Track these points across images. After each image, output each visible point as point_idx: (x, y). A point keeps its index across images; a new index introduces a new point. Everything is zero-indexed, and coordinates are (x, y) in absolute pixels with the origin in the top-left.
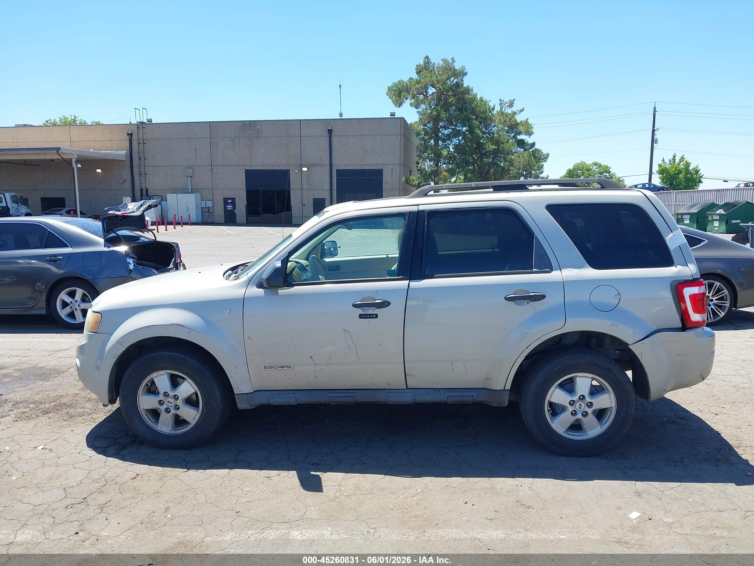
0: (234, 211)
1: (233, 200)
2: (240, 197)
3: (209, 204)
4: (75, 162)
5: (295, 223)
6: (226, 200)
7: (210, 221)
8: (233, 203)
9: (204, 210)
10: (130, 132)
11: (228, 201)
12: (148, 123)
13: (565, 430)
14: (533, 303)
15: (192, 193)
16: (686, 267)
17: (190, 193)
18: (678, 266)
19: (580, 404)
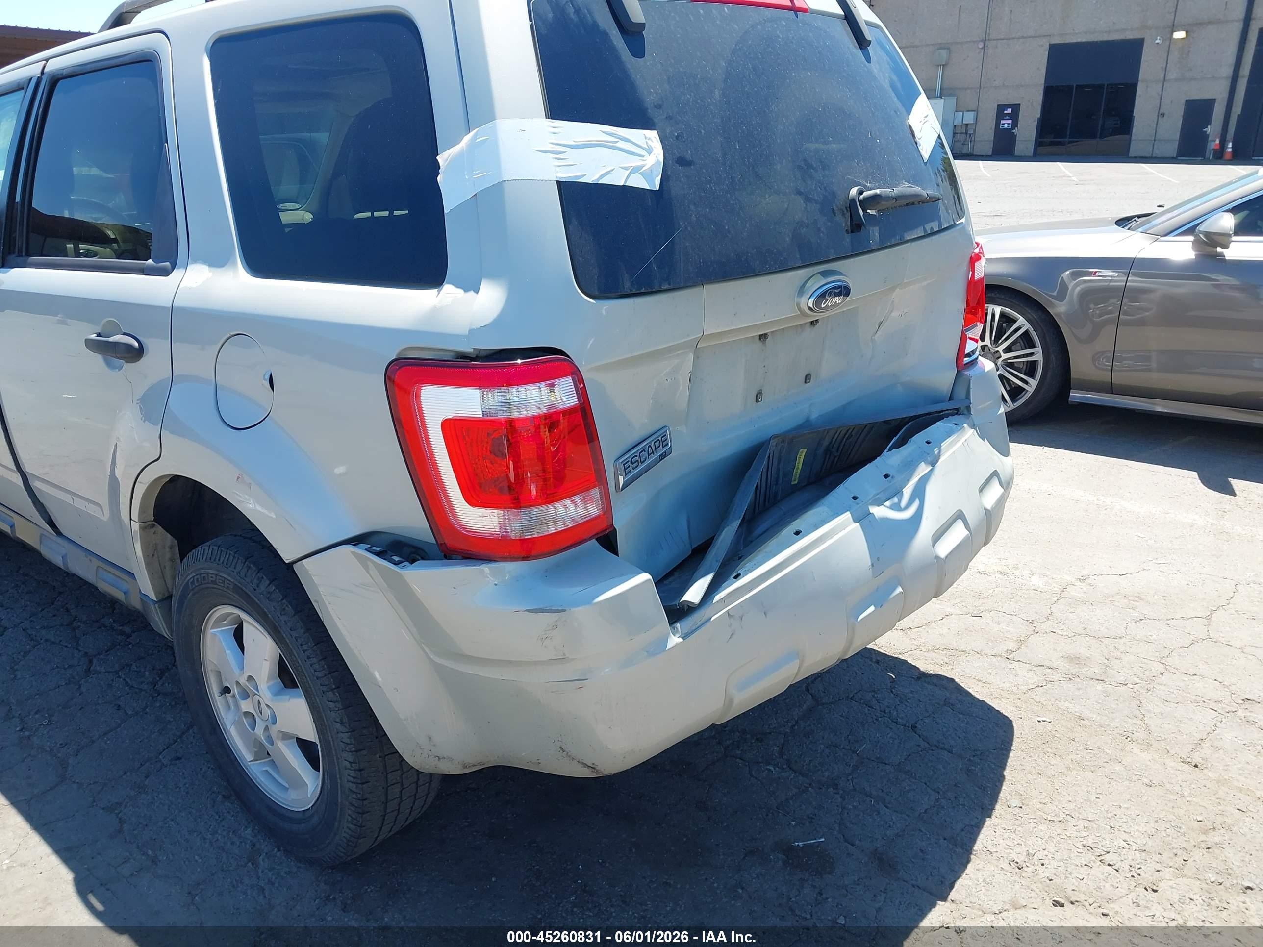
0: (1014, 131)
1: (1016, 108)
2: (1029, 101)
3: (969, 118)
5: (1133, 155)
6: (1001, 108)
7: (965, 151)
8: (1014, 117)
9: (958, 130)
11: (1005, 112)
13: (252, 759)
14: (128, 367)
15: (941, 97)
16: (472, 293)
17: (937, 97)
18: (447, 288)
19: (259, 702)
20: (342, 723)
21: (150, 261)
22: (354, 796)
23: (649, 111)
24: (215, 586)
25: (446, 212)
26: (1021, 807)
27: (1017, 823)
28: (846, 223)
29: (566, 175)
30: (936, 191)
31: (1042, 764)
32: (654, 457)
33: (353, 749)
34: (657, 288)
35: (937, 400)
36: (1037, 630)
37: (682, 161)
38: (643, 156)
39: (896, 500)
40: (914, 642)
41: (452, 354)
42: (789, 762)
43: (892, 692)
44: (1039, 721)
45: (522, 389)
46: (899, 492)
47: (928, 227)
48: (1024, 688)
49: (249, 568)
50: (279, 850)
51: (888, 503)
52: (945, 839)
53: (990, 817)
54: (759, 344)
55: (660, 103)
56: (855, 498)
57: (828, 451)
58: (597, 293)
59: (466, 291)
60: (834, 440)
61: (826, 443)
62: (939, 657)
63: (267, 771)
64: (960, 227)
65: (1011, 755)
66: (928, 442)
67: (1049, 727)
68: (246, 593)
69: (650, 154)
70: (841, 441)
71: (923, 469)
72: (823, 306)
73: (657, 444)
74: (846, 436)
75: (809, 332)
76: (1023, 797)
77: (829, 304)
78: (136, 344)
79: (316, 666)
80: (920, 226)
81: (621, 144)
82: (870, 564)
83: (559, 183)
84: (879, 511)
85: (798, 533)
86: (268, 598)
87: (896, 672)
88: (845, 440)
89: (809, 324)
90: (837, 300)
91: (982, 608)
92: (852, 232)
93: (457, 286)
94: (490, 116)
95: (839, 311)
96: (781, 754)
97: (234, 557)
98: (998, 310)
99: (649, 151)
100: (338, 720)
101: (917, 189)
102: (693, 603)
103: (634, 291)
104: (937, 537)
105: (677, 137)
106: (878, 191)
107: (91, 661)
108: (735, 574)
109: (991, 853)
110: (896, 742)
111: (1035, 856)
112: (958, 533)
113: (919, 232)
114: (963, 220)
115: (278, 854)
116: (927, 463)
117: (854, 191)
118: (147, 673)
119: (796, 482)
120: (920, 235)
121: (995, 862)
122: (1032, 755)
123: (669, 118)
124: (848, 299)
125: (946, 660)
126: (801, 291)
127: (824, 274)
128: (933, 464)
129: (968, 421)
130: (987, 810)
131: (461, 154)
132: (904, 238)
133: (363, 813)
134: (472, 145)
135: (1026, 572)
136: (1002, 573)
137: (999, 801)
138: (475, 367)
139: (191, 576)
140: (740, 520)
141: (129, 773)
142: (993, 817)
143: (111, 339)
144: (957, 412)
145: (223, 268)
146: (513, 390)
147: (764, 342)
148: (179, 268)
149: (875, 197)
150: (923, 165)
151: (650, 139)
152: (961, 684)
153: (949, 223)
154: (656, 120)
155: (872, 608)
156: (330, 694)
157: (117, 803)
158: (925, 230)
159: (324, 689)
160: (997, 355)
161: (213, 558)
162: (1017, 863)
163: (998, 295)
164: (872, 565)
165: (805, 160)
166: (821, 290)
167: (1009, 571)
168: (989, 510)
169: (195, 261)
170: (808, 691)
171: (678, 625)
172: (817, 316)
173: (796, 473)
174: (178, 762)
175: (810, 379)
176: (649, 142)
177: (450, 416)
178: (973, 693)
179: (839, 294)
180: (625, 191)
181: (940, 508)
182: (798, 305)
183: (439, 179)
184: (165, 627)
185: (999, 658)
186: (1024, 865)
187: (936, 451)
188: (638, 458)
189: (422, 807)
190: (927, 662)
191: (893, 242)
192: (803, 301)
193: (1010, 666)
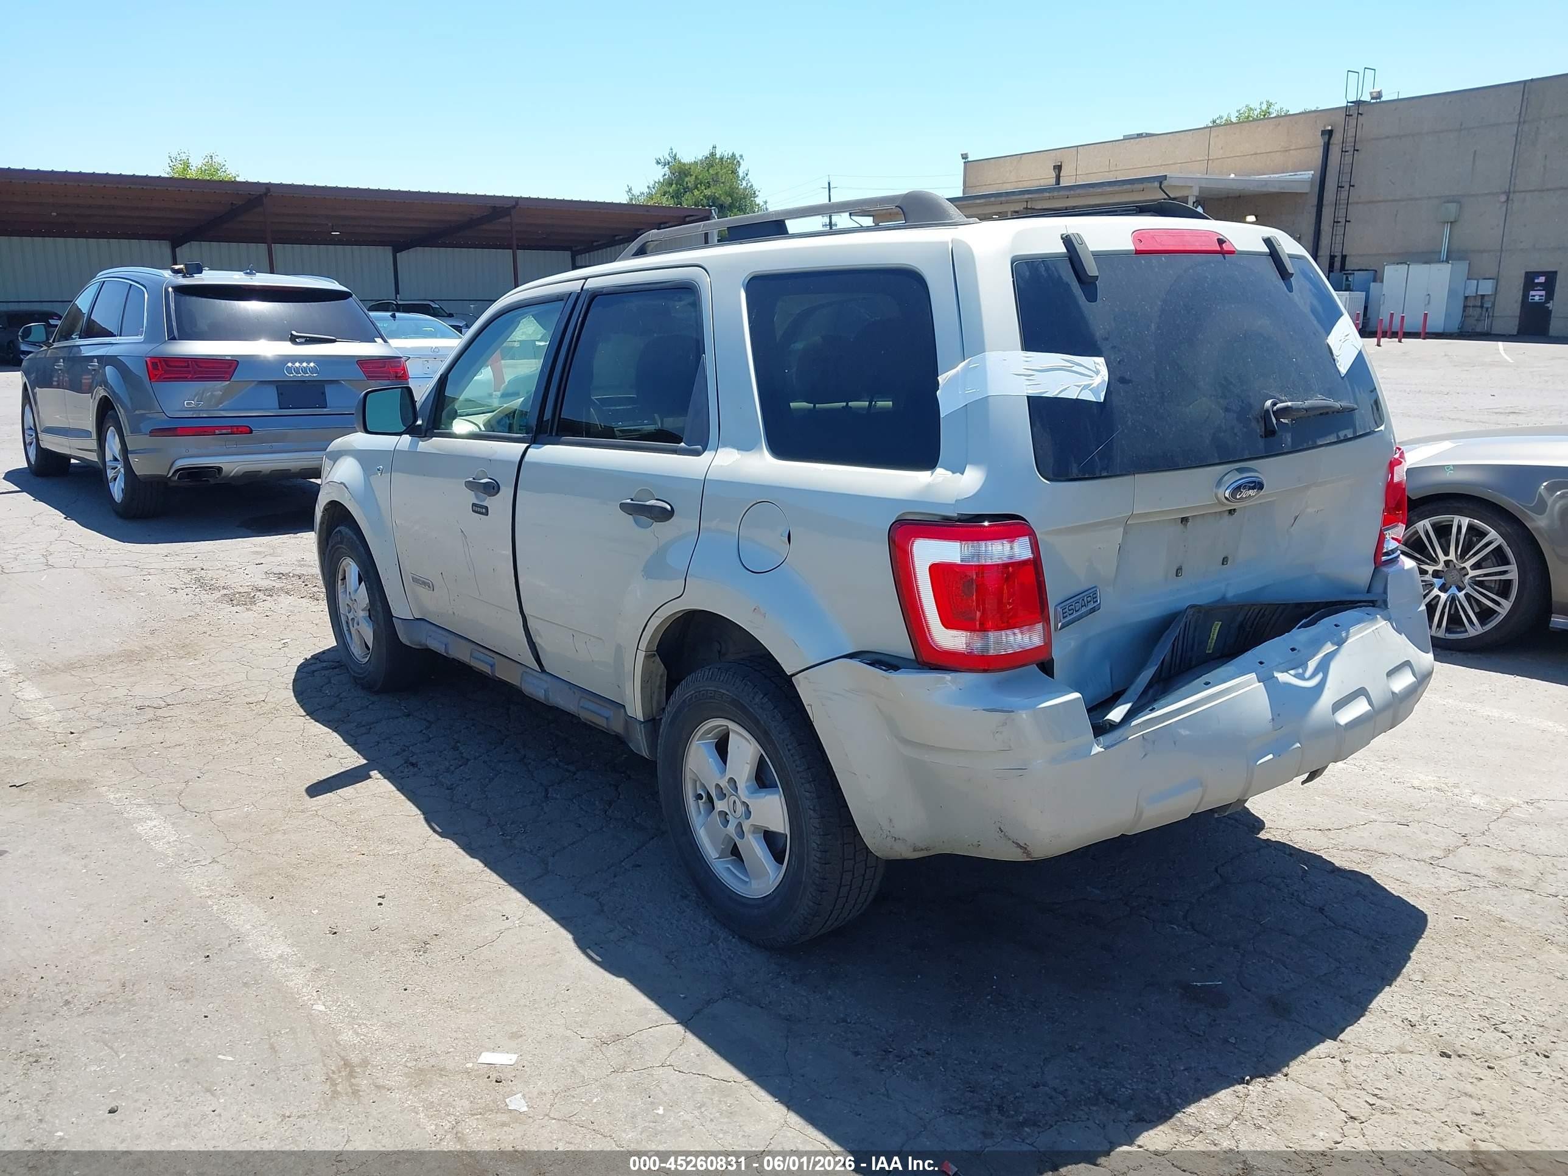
0: (1548, 304)
1: (1551, 276)
3: (1486, 288)
4: (1194, 203)
6: (1530, 276)
7: (1479, 329)
8: (1549, 287)
9: (1471, 303)
10: (1330, 128)
11: (1536, 281)
12: (1372, 101)
13: (718, 856)
14: (657, 525)
15: (1447, 261)
16: (958, 474)
17: (1443, 261)
18: (939, 471)
19: (735, 802)
20: (814, 810)
21: (682, 444)
22: (817, 875)
23: (1098, 342)
24: (714, 701)
25: (942, 416)
26: (1422, 982)
27: (1416, 992)
28: (1260, 429)
29: (1034, 391)
30: (1352, 401)
31: (1451, 950)
32: (1084, 610)
33: (821, 833)
34: (1098, 475)
35: (1352, 591)
36: (1469, 842)
37: (1123, 380)
38: (1092, 377)
39: (1300, 671)
40: (1332, 841)
41: (938, 517)
42: (1192, 924)
43: (1302, 880)
44: (1456, 918)
45: (989, 543)
46: (1304, 664)
47: (1342, 434)
48: (1446, 890)
49: (746, 685)
50: (734, 937)
51: (1292, 672)
52: (1341, 997)
53: (1390, 985)
54: (1180, 526)
55: (1107, 336)
56: (1261, 663)
57: (1241, 626)
58: (1052, 477)
59: (954, 473)
60: (1248, 617)
61: (1240, 618)
62: (1354, 856)
63: (728, 868)
64: (1378, 434)
65: (1421, 941)
66: (1336, 626)
67: (1465, 923)
68: (742, 704)
69: (1097, 375)
70: (1255, 619)
71: (1329, 648)
72: (1238, 497)
73: (1089, 599)
74: (1260, 615)
75: (1226, 519)
76: (1426, 974)
77: (1244, 496)
78: (669, 507)
79: (798, 762)
80: (1333, 433)
81: (1076, 368)
82: (1271, 718)
83: (1028, 397)
84: (1283, 677)
85: (1207, 683)
86: (762, 708)
87: (1309, 864)
88: (1258, 618)
89: (1227, 513)
90: (1251, 492)
91: (1410, 819)
92: (1266, 437)
93: (947, 470)
94: (981, 349)
95: (1255, 503)
96: (1185, 917)
97: (733, 676)
98: (1465, 522)
99: (1097, 373)
100: (811, 807)
101: (1330, 402)
102: (1114, 722)
103: (1080, 476)
104: (1338, 706)
105: (1119, 362)
106: (1289, 404)
107: (546, 790)
108: (1151, 708)
109: (1385, 1012)
110: (1301, 919)
111: (1429, 1018)
112: (1360, 707)
113: (1333, 438)
114: (1382, 428)
115: (734, 940)
116: (1333, 644)
117: (1269, 403)
118: (597, 802)
119: (1210, 652)
120: (1333, 441)
121: (1389, 1019)
122: (1442, 943)
123: (1114, 347)
124: (1262, 493)
125: (1363, 859)
126: (1219, 483)
127: (1240, 470)
128: (1340, 643)
129: (1382, 613)
130: (1388, 981)
131: (956, 376)
132: (1316, 442)
133: (822, 892)
134: (966, 370)
135: (1468, 791)
136: (1438, 790)
137: (1401, 975)
138: (959, 526)
139: (689, 694)
140: (1157, 667)
141: (599, 873)
142: (1393, 986)
143: (648, 503)
144: (1372, 603)
145: (750, 452)
146: (983, 543)
147: (1185, 525)
148: (709, 450)
149: (1287, 408)
150: (1340, 379)
151: (1098, 364)
152: (1378, 881)
153: (1365, 430)
154: (1103, 349)
155: (1271, 756)
156: (807, 786)
157: (594, 892)
158: (1338, 437)
159: (803, 781)
160: (1464, 572)
161: (713, 678)
162: (1410, 1021)
163: (1465, 505)
164: (1273, 719)
165: (1226, 379)
166: (1236, 484)
167: (1447, 789)
168: (1396, 693)
169: (725, 446)
170: (1217, 872)
171: (1101, 738)
172: (1231, 505)
173: (1211, 643)
174: (638, 868)
175: (1227, 562)
176: (1098, 367)
177: (937, 560)
178: (1389, 889)
179: (1253, 488)
180: (1077, 402)
181: (1342, 682)
182: (1216, 495)
183: (938, 393)
184: (646, 746)
185: (1423, 863)
186: (1417, 1024)
187: (1344, 634)
188: (1073, 607)
189: (863, 904)
190: (1343, 859)
191: (1305, 446)
192: (1220, 492)
193: (1433, 870)
